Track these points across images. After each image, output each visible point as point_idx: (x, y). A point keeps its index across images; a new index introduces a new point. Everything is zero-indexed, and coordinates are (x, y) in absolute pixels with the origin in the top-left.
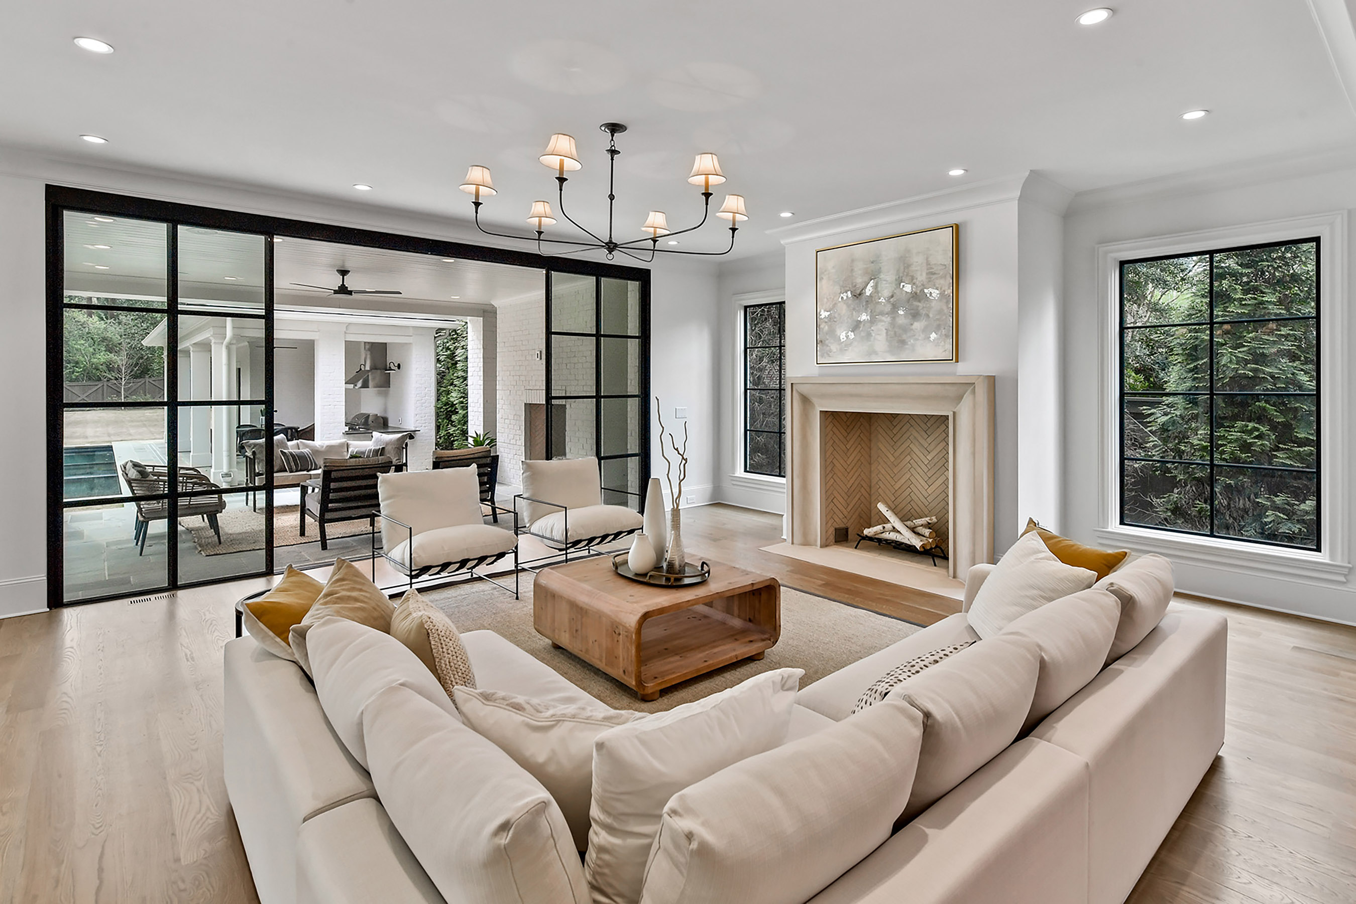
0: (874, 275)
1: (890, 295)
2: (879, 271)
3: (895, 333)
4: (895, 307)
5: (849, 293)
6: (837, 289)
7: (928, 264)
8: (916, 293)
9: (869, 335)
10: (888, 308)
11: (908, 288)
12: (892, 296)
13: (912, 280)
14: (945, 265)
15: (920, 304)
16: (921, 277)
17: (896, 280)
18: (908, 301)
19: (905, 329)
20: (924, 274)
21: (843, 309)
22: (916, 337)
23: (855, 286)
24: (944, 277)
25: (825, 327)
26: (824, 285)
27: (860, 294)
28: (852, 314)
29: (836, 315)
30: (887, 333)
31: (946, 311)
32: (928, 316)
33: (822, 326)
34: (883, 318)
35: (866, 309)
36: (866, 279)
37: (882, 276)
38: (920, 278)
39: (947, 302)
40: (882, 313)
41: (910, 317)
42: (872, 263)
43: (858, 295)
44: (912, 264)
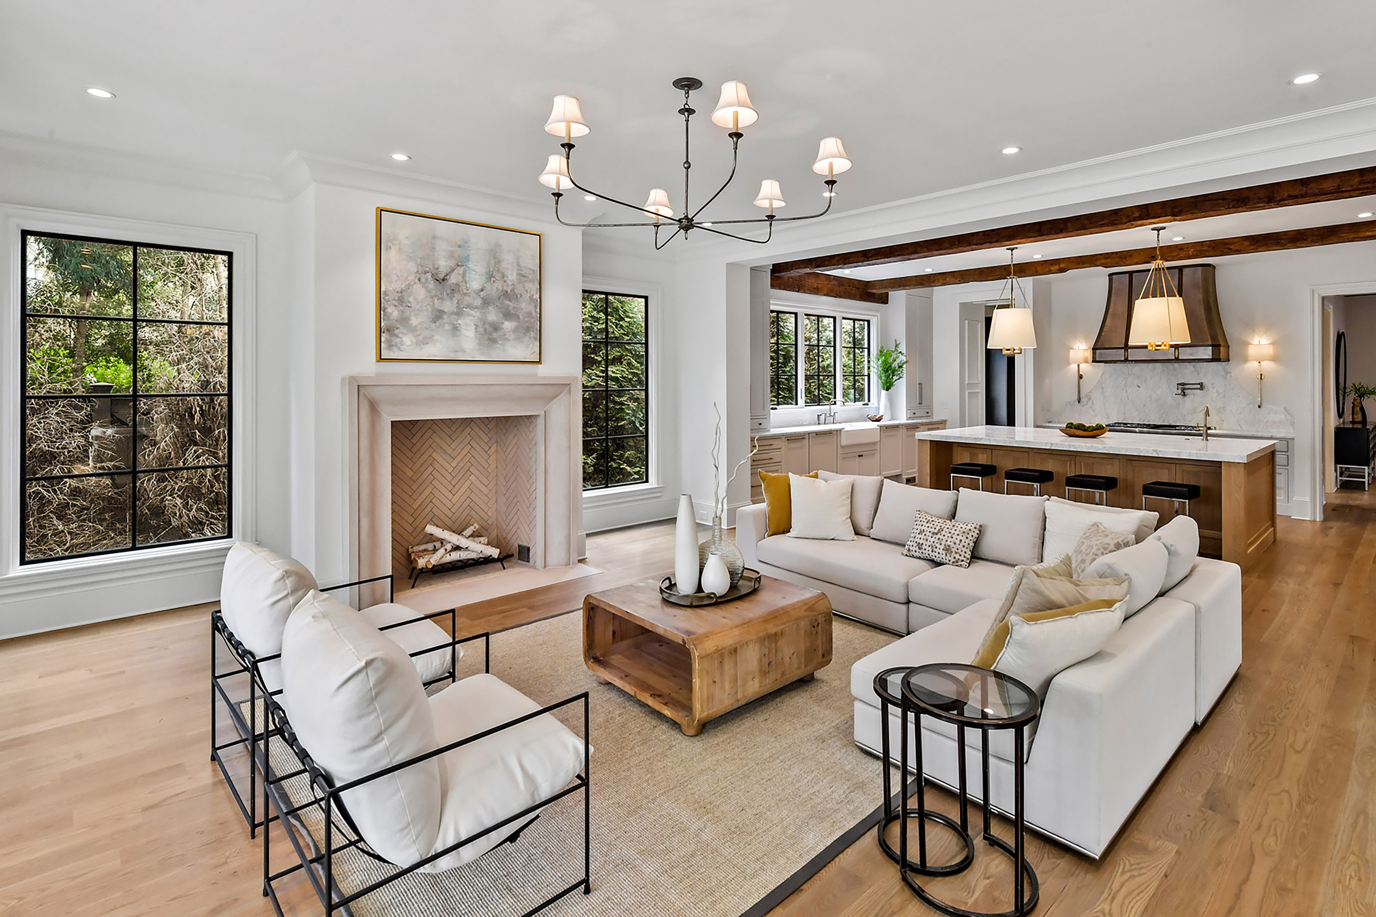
0: (461, 263)
1: (481, 288)
2: (467, 259)
3: (485, 329)
4: (486, 302)
5: (429, 275)
6: (412, 267)
7: (519, 265)
8: (507, 292)
9: (455, 328)
10: (478, 302)
11: (499, 285)
12: (482, 290)
13: (503, 277)
14: (534, 271)
15: (510, 303)
16: (512, 277)
17: (486, 273)
18: (499, 298)
19: (496, 327)
20: (515, 274)
21: (419, 292)
22: (507, 336)
23: (438, 269)
24: (532, 281)
25: (393, 312)
26: (391, 257)
27: (443, 280)
28: (433, 302)
29: (411, 299)
30: (476, 329)
31: (534, 314)
32: (518, 317)
33: (389, 310)
34: (472, 312)
35: (451, 299)
36: (452, 263)
37: (470, 265)
38: (510, 278)
39: (536, 306)
40: (469, 306)
41: (501, 315)
42: (459, 246)
43: (441, 281)
44: (503, 261)
